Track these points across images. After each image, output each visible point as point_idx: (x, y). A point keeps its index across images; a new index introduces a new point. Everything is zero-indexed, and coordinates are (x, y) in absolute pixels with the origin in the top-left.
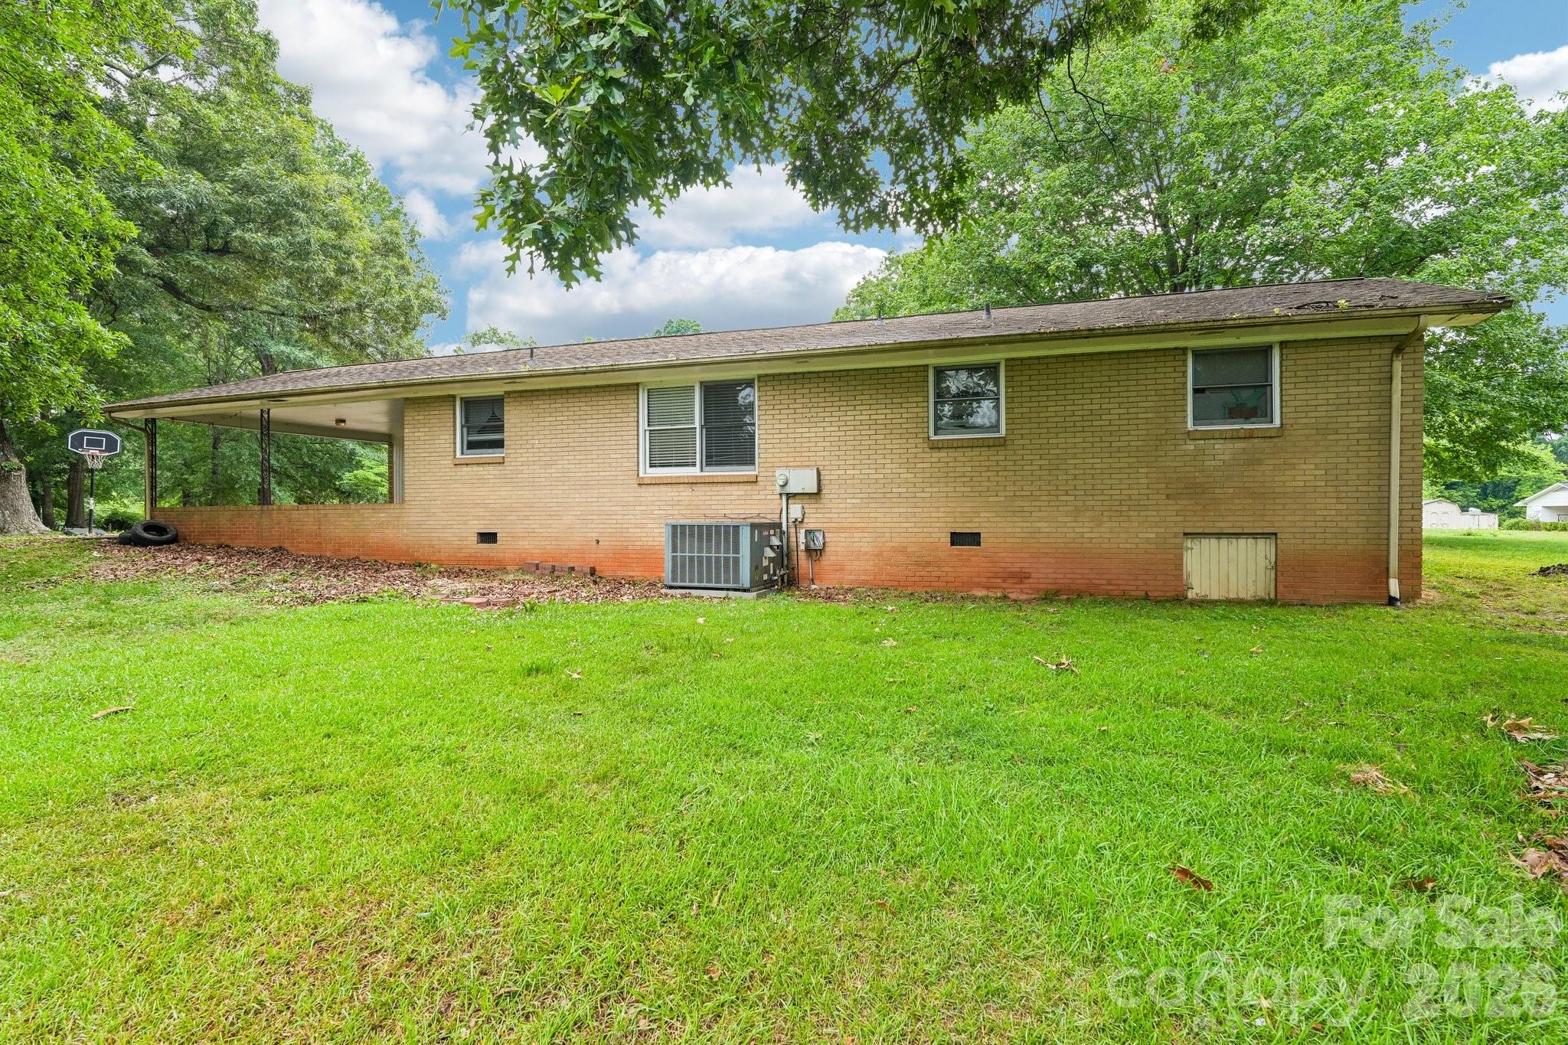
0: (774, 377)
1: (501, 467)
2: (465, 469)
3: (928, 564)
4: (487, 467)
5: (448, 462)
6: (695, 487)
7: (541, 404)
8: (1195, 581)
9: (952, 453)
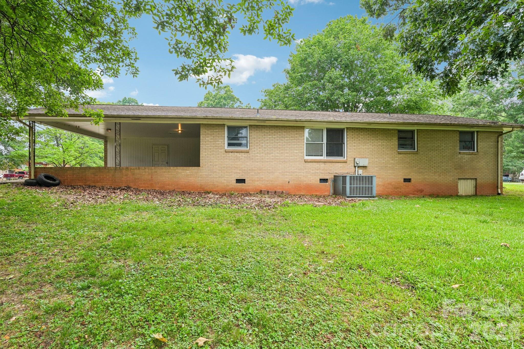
0: (353, 128)
1: (248, 154)
2: (231, 154)
3: (398, 188)
4: (241, 154)
5: (223, 151)
6: (325, 163)
7: (266, 131)
8: (459, 191)
9: (404, 155)
